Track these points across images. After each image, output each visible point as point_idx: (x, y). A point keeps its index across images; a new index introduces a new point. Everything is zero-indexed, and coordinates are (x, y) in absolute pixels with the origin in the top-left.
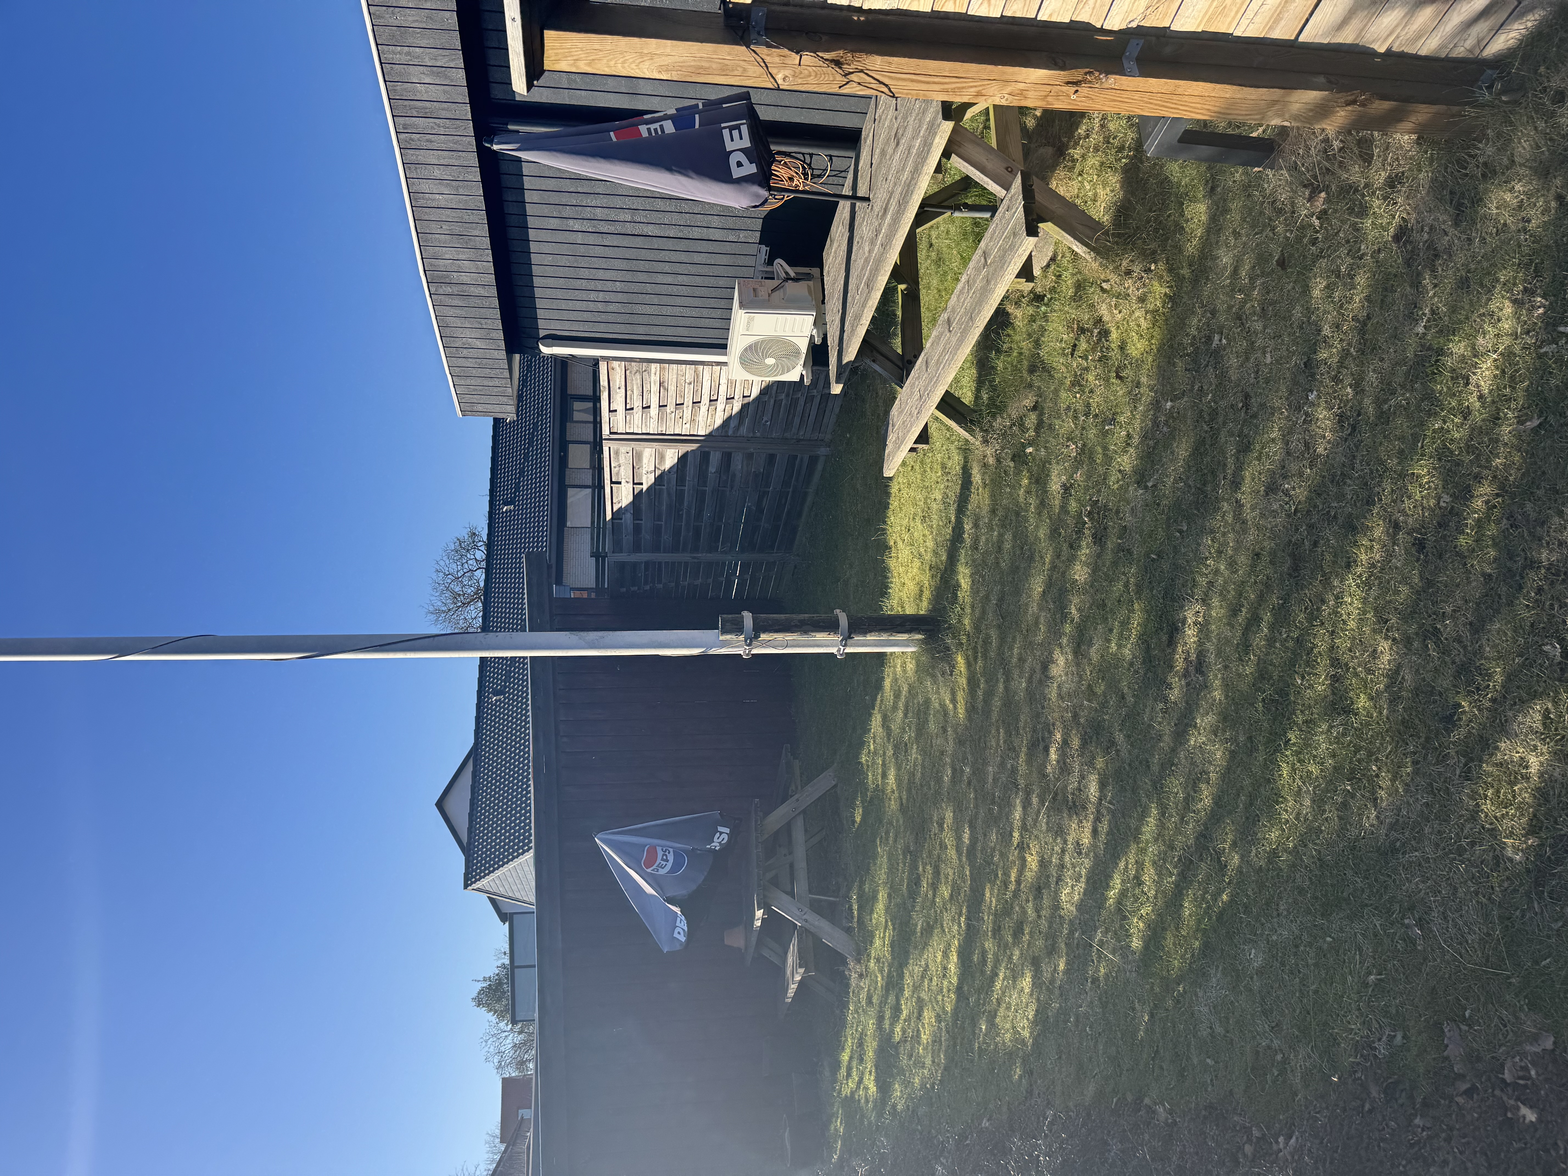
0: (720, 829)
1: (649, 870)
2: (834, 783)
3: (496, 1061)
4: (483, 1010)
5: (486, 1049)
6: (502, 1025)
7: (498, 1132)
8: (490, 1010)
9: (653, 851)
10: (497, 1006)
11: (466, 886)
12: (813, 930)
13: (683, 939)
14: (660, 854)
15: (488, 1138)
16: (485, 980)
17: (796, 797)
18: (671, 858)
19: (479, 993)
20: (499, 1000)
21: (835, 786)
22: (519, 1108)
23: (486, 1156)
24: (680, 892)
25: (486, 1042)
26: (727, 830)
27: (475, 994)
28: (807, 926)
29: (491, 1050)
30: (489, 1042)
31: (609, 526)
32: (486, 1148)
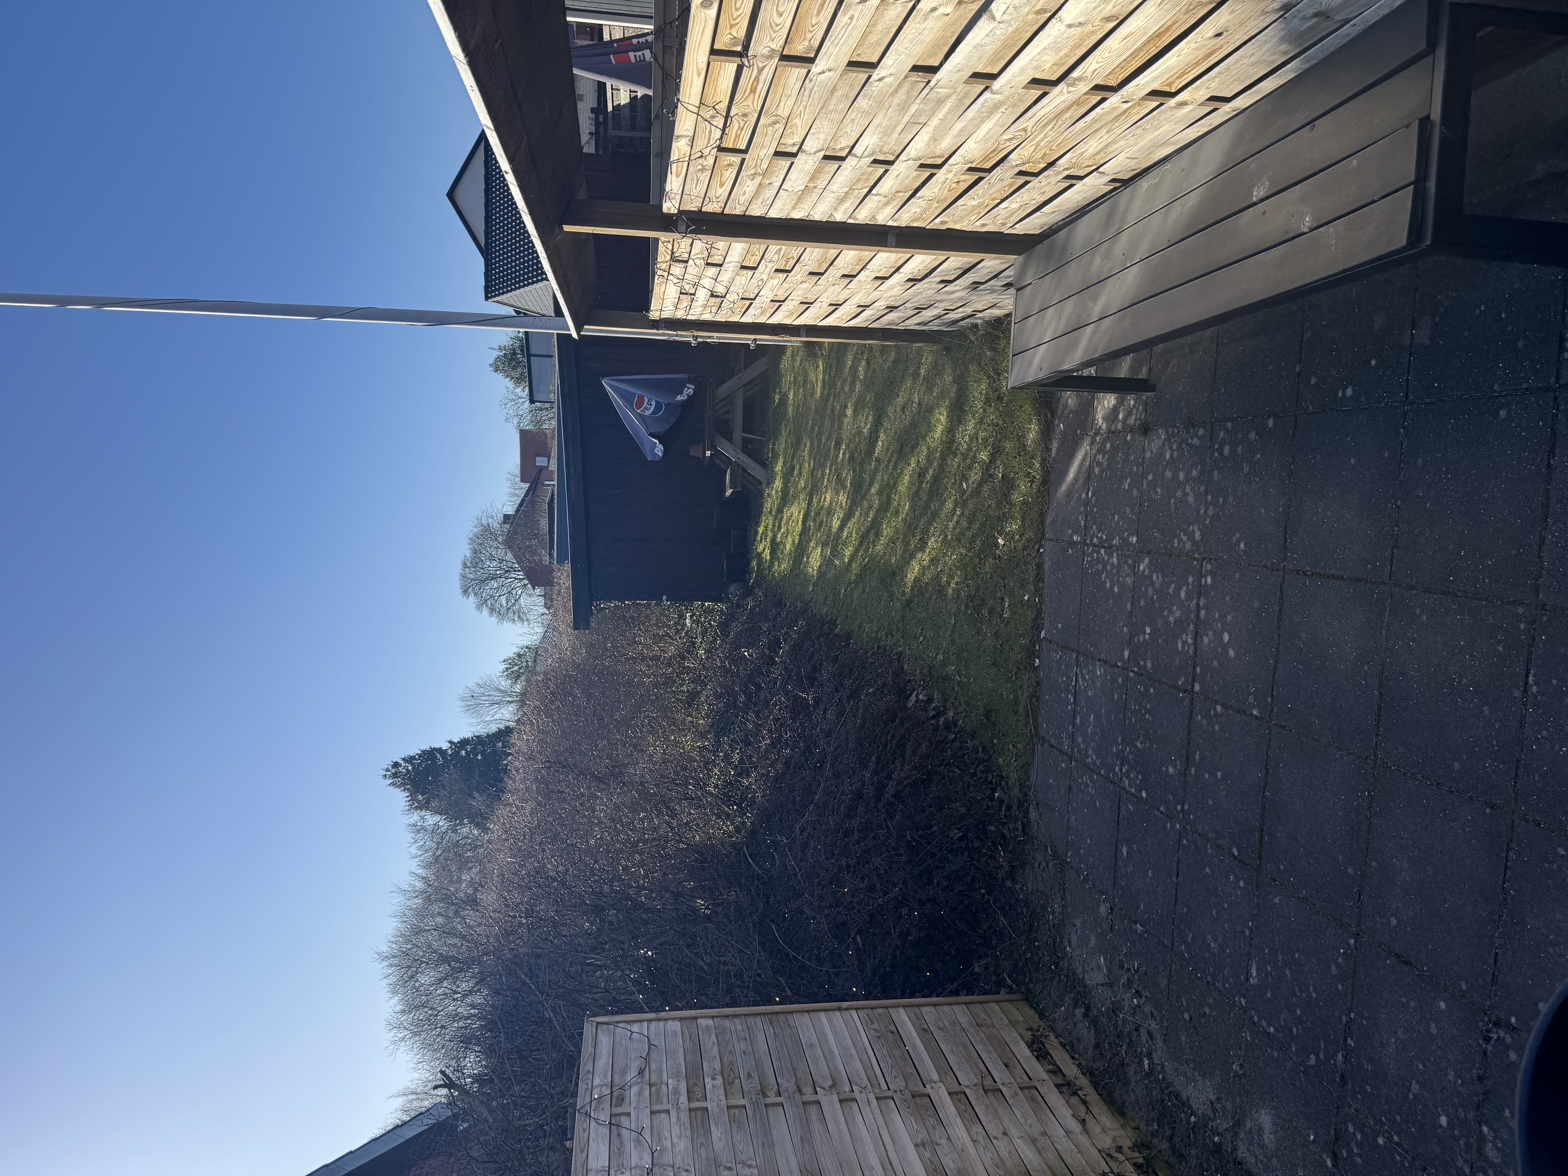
0: (688, 385)
1: (638, 411)
2: (766, 367)
3: (515, 422)
4: (500, 376)
5: (506, 411)
6: (519, 390)
7: (518, 472)
8: (507, 376)
9: (641, 398)
10: (513, 374)
11: (487, 298)
12: (742, 464)
13: (661, 455)
14: (646, 400)
15: (509, 476)
16: (500, 349)
17: (740, 375)
18: (653, 403)
19: (496, 360)
20: (514, 368)
21: (767, 370)
22: (536, 455)
23: (509, 490)
24: (660, 430)
25: (505, 404)
26: (693, 387)
27: (492, 361)
28: (739, 461)
29: (511, 412)
30: (508, 405)
31: (610, 116)
32: (509, 484)
